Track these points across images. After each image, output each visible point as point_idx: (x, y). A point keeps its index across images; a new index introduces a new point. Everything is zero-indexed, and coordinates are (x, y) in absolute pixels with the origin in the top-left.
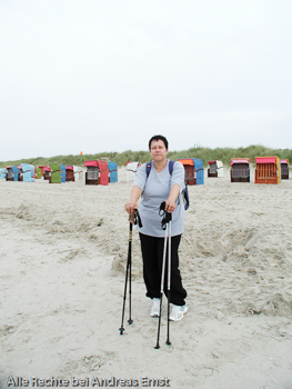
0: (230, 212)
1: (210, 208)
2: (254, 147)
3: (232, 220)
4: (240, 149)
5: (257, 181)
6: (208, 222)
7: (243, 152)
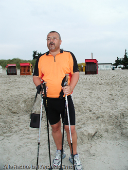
0: (18, 89)
1: (6, 88)
2: (15, 59)
3: (21, 93)
4: (9, 60)
5: (21, 74)
6: (9, 95)
7: (10, 61)
